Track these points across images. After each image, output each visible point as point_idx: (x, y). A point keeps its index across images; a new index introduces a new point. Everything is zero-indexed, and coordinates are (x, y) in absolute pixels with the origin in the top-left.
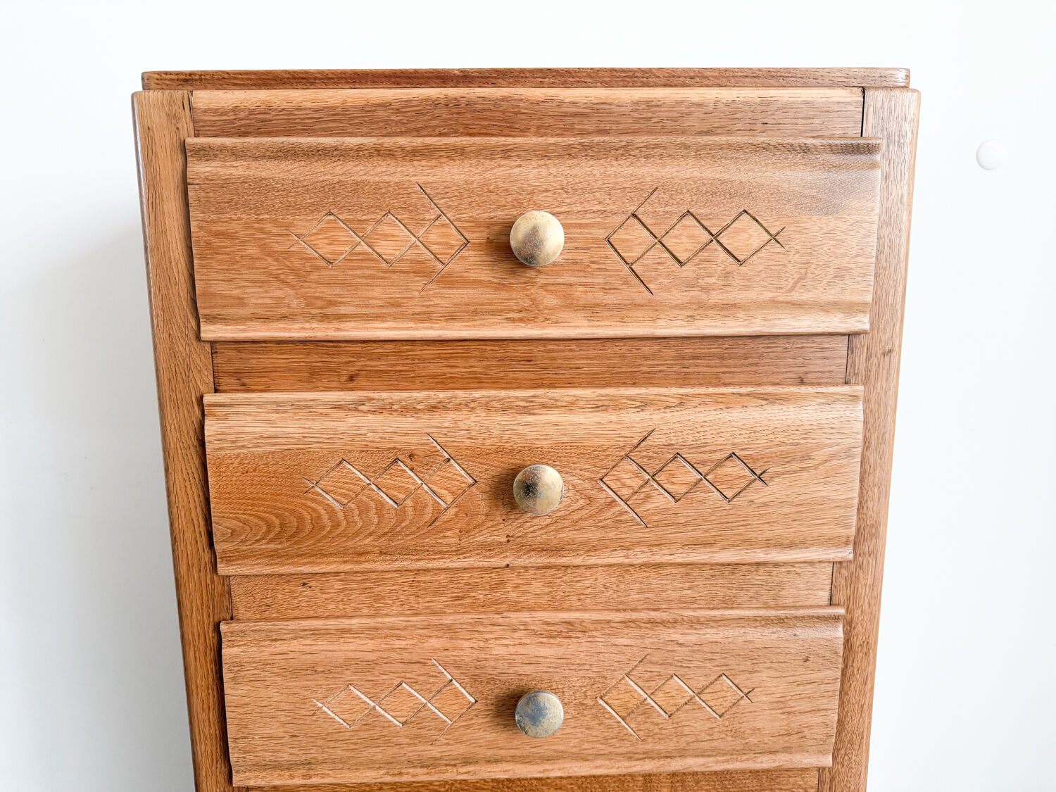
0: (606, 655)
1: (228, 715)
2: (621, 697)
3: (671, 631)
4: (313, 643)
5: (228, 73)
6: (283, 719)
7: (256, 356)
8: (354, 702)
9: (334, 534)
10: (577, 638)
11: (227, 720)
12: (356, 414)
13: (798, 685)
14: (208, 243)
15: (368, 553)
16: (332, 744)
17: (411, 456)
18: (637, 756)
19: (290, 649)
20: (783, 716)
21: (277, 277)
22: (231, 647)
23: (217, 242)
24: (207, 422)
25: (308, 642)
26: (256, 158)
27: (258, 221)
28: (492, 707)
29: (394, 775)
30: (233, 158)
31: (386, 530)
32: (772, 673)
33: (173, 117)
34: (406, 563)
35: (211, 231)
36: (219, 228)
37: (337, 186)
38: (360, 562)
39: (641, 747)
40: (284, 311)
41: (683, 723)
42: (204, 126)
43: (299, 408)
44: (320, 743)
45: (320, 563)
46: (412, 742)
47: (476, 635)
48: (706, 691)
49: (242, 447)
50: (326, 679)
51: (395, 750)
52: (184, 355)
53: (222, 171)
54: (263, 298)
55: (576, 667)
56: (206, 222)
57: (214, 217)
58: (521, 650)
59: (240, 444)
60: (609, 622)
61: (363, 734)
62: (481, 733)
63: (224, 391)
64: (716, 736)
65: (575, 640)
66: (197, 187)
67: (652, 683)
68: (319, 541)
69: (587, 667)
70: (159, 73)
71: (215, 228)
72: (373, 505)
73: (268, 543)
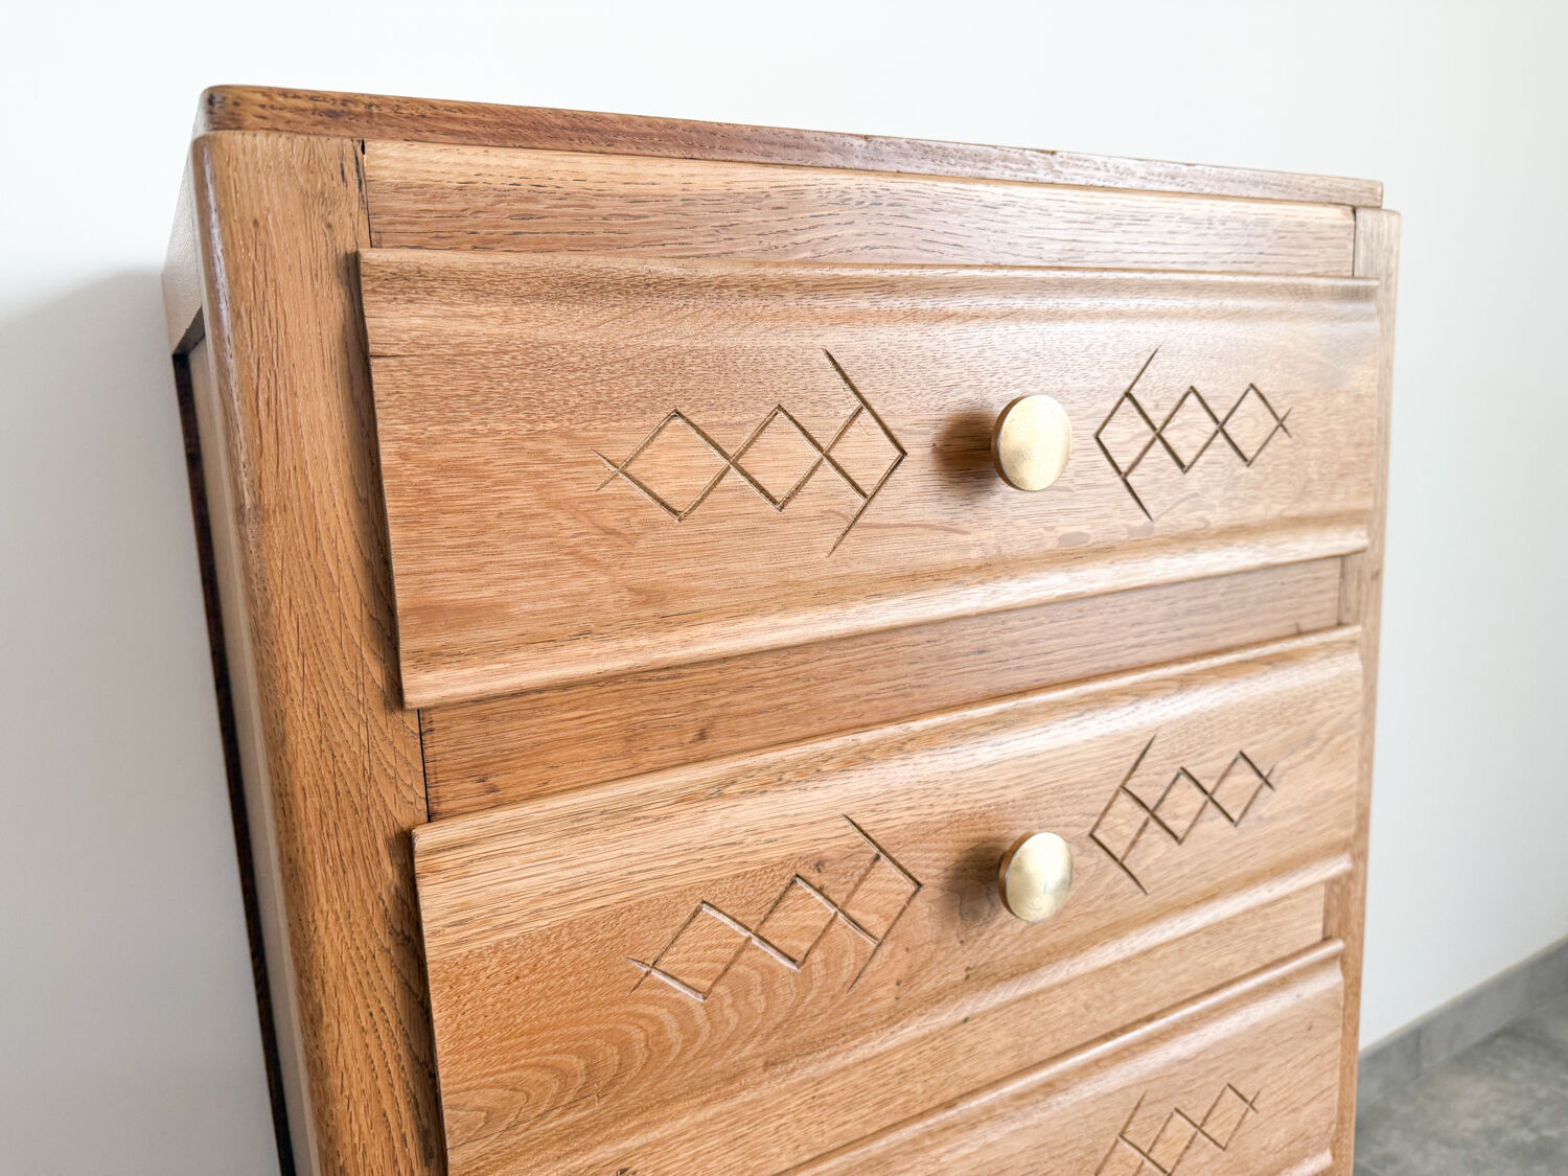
3: (1170, 1044)
5: (432, 105)
7: (517, 724)
9: (689, 1055)
12: (721, 804)
13: (1302, 1067)
14: (423, 491)
15: (744, 1072)
17: (819, 866)
20: (1289, 1118)
21: (574, 552)
23: (443, 488)
24: (425, 891)
26: (519, 298)
27: (532, 436)
30: (469, 296)
31: (779, 1019)
33: (317, 200)
34: (810, 1070)
35: (430, 464)
36: (448, 455)
37: (688, 360)
38: (731, 1095)
40: (584, 621)
42: (391, 223)
43: (616, 814)
45: (661, 1121)
48: (1209, 1119)
49: (507, 926)
52: (355, 749)
53: (451, 327)
54: (547, 599)
56: (419, 442)
57: (435, 429)
59: (504, 920)
63: (453, 814)
66: (392, 362)
68: (661, 1078)
70: (267, 92)
71: (439, 454)
72: (756, 977)
73: (562, 1114)
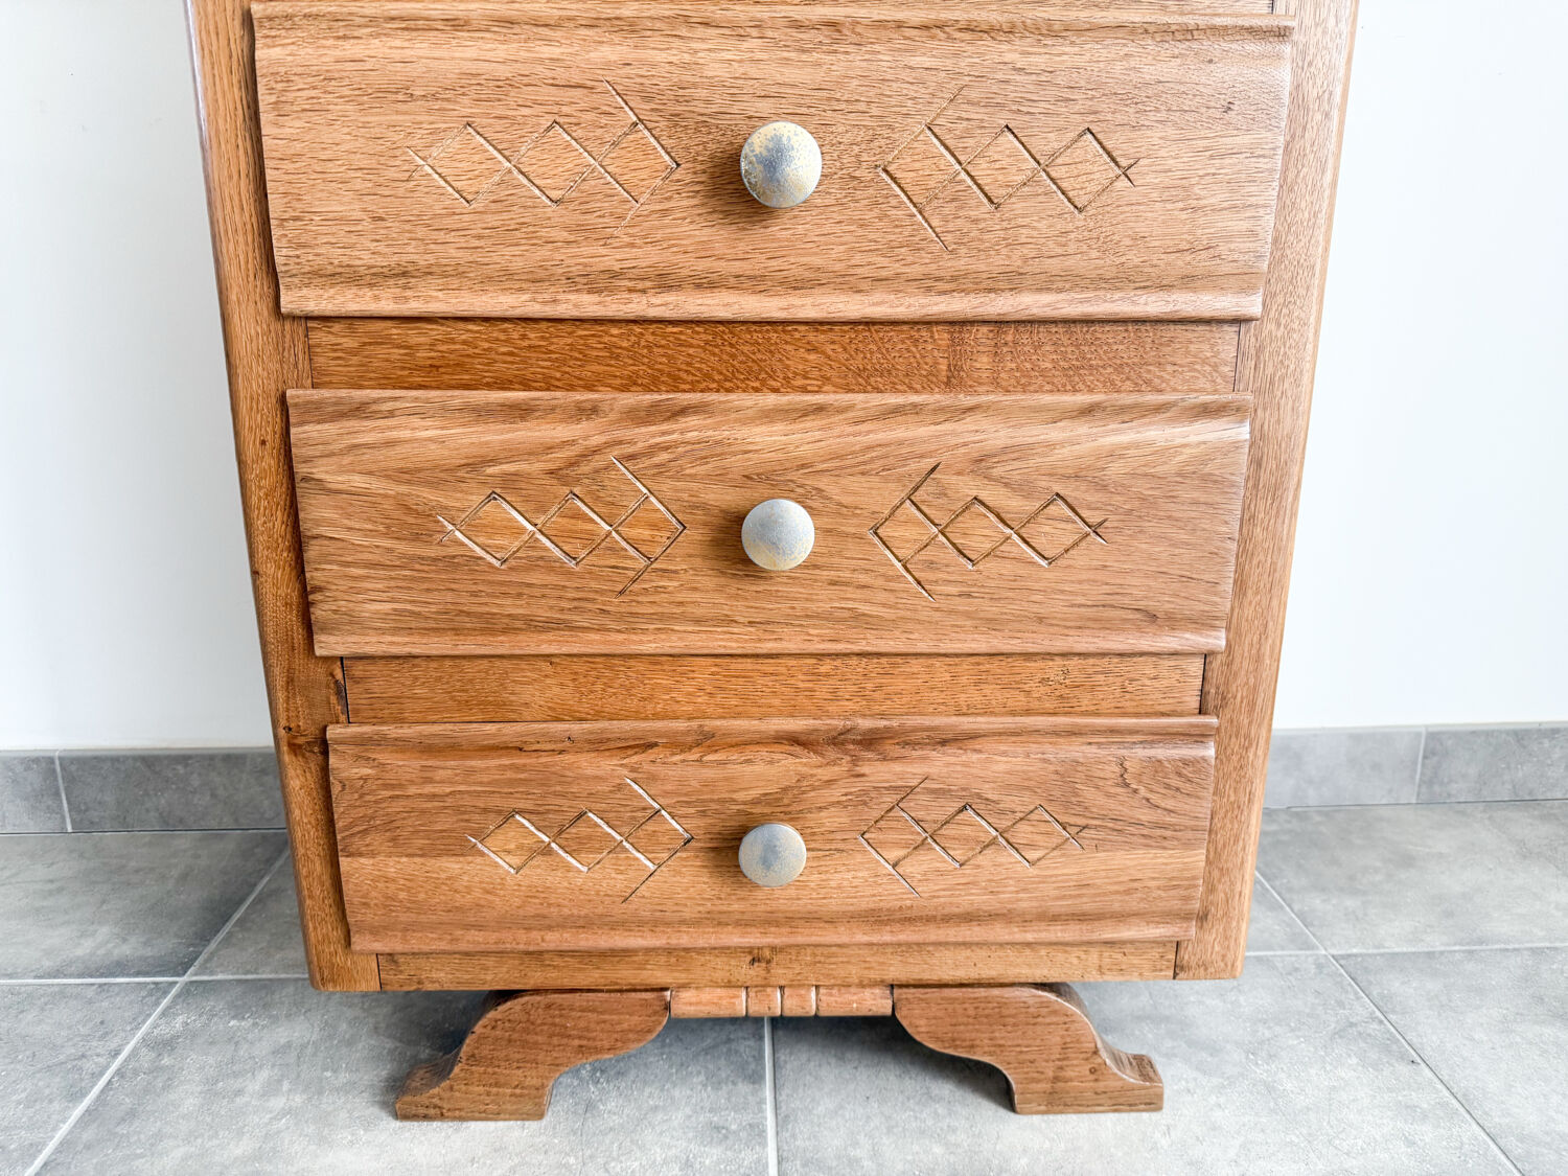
0: (894, 84)
1: (269, 174)
2: (917, 165)
3: (1004, 47)
4: (406, 44)
6: (358, 185)
8: (476, 158)
10: (847, 53)
11: (269, 185)
13: (1212, 157)
16: (441, 236)
18: (941, 286)
19: (367, 52)
20: (1183, 215)
22: (269, 47)
25: (398, 43)
28: (703, 178)
29: (544, 303)
32: (1171, 132)
39: (950, 265)
41: (1020, 221)
44: (421, 232)
46: (572, 238)
47: (677, 43)
48: (1059, 161)
50: (429, 111)
51: (544, 252)
55: (843, 106)
58: (753, 72)
60: (900, 25)
61: (492, 220)
62: (686, 228)
64: (1072, 248)
65: (842, 57)
67: (970, 142)
69: (862, 107)
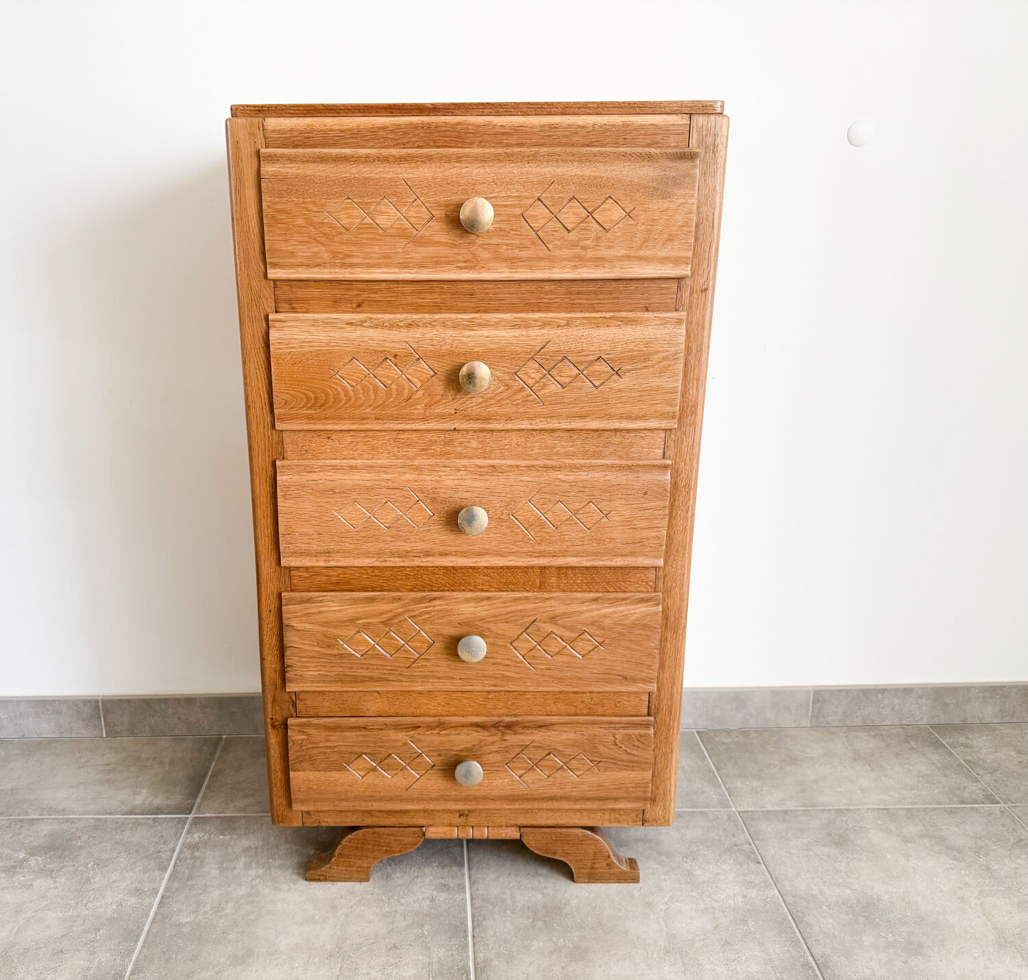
0: (516, 487)
1: (280, 519)
2: (525, 514)
3: (558, 473)
4: (333, 474)
5: (285, 106)
6: (313, 522)
7: (301, 290)
8: (358, 513)
9: (348, 405)
10: (498, 476)
11: (279, 522)
12: (361, 328)
13: (640, 510)
14: (273, 217)
15: (368, 418)
16: (344, 540)
17: (395, 356)
18: (535, 554)
19: (319, 477)
20: (630, 531)
21: (315, 239)
22: (282, 476)
23: (279, 216)
24: (271, 332)
25: (330, 474)
26: (303, 162)
27: (304, 203)
28: (443, 519)
29: (381, 562)
30: (289, 161)
31: (380, 403)
32: (623, 502)
33: (252, 135)
34: (391, 425)
35: (275, 209)
36: (281, 207)
37: (353, 181)
38: (363, 424)
39: (538, 548)
40: (318, 261)
41: (565, 533)
42: (271, 141)
43: (327, 323)
44: (336, 538)
45: (338, 424)
46: (393, 540)
47: (435, 473)
48: (580, 512)
49: (293, 348)
50: (341, 497)
51: (382, 545)
52: (257, 288)
53: (283, 170)
54: (306, 252)
55: (496, 494)
56: (272, 203)
57: (277, 200)
58: (462, 483)
59: (292, 346)
60: (518, 466)
61: (363, 534)
62: (436, 536)
63: (282, 312)
64: (586, 542)
65: (496, 477)
66: (267, 180)
67: (545, 506)
68: (338, 409)
69: (504, 495)
70: (243, 106)
71: (278, 207)
72: (371, 387)
73: (307, 410)
